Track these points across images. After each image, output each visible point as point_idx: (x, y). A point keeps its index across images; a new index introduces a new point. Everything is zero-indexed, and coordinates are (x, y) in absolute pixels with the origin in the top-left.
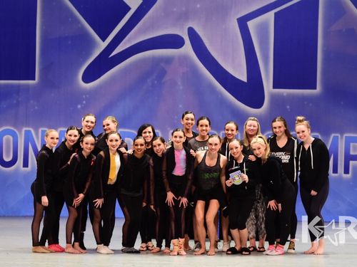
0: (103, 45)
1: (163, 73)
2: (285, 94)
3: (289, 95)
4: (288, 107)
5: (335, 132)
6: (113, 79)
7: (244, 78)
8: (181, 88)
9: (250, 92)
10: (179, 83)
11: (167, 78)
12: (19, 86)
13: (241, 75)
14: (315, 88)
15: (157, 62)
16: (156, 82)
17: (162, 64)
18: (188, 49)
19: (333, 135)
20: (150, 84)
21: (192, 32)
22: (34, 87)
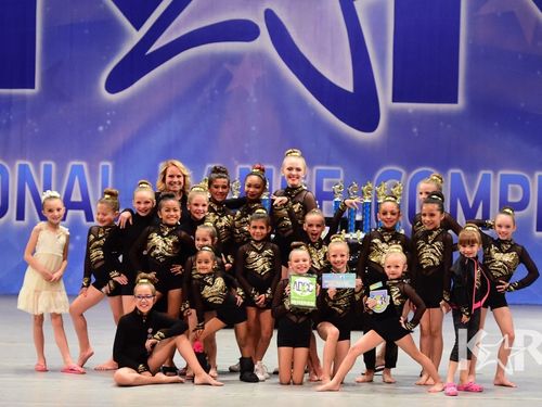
0: (137, 36)
1: (227, 78)
2: (410, 111)
3: (416, 112)
4: (415, 130)
5: (486, 168)
6: (151, 87)
7: (349, 86)
8: (255, 100)
9: (358, 107)
10: (252, 94)
11: (232, 86)
12: (10, 97)
13: (345, 81)
14: (456, 101)
15: (218, 61)
16: (216, 92)
17: (226, 66)
18: (264, 41)
19: (482, 173)
20: (208, 95)
21: (270, 16)
22: (34, 98)
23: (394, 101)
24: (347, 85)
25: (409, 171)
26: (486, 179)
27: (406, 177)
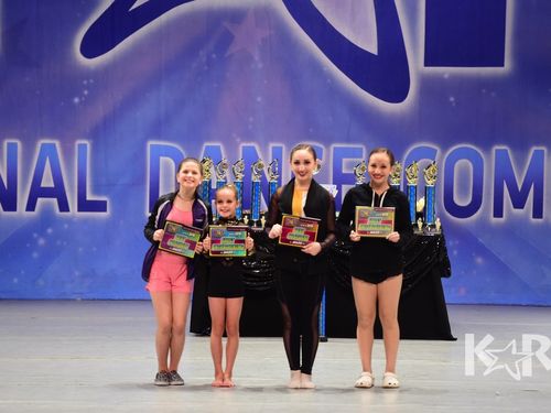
1: (226, 40)
2: (446, 76)
3: (454, 78)
4: (452, 99)
5: (537, 144)
6: (137, 51)
7: (373, 48)
8: (260, 66)
10: (257, 58)
11: (233, 49)
13: (367, 40)
15: (216, 19)
16: (214, 56)
17: (226, 24)
19: (533, 149)
20: (204, 59)
23: (426, 65)
24: (370, 45)
25: (445, 147)
26: (538, 155)
27: (441, 157)
